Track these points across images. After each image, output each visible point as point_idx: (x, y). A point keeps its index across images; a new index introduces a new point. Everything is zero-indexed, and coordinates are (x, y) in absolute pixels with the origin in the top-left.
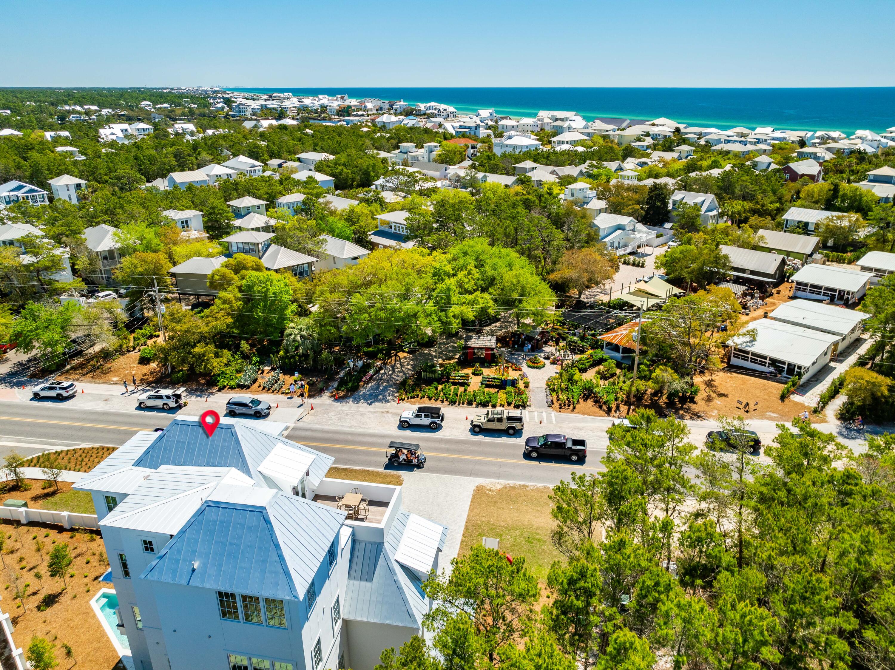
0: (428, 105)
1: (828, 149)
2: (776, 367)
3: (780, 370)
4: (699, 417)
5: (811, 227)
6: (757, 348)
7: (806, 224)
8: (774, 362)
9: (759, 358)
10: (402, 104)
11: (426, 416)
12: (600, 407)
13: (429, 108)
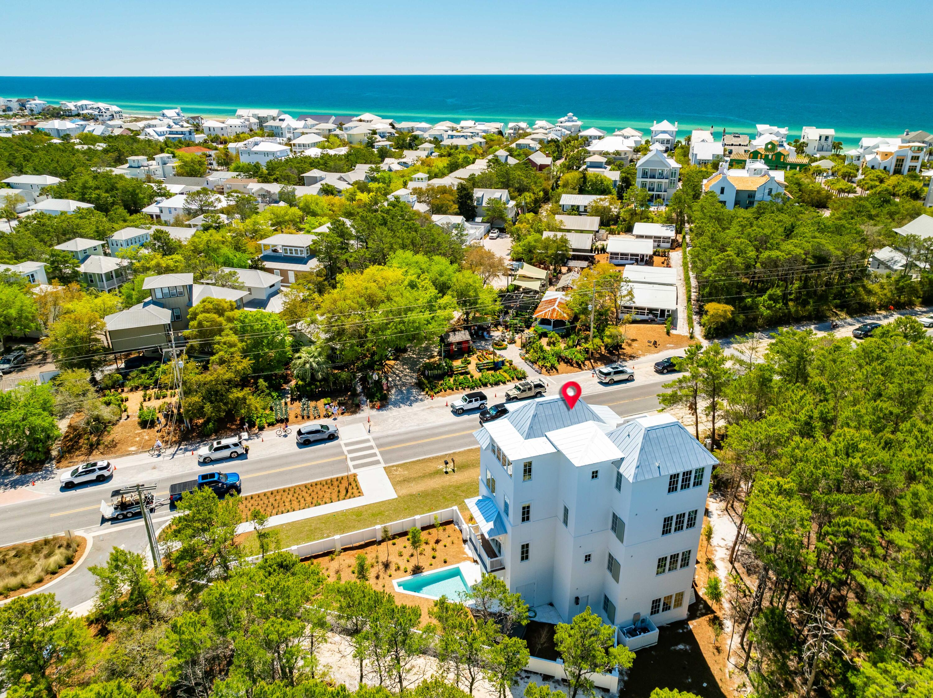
0: (80, 103)
1: (532, 139)
2: (654, 314)
3: (656, 315)
4: (634, 357)
5: (582, 209)
6: (639, 304)
7: (578, 207)
8: (651, 311)
9: (640, 310)
10: (37, 103)
11: (476, 400)
12: (572, 365)
13: (82, 108)
